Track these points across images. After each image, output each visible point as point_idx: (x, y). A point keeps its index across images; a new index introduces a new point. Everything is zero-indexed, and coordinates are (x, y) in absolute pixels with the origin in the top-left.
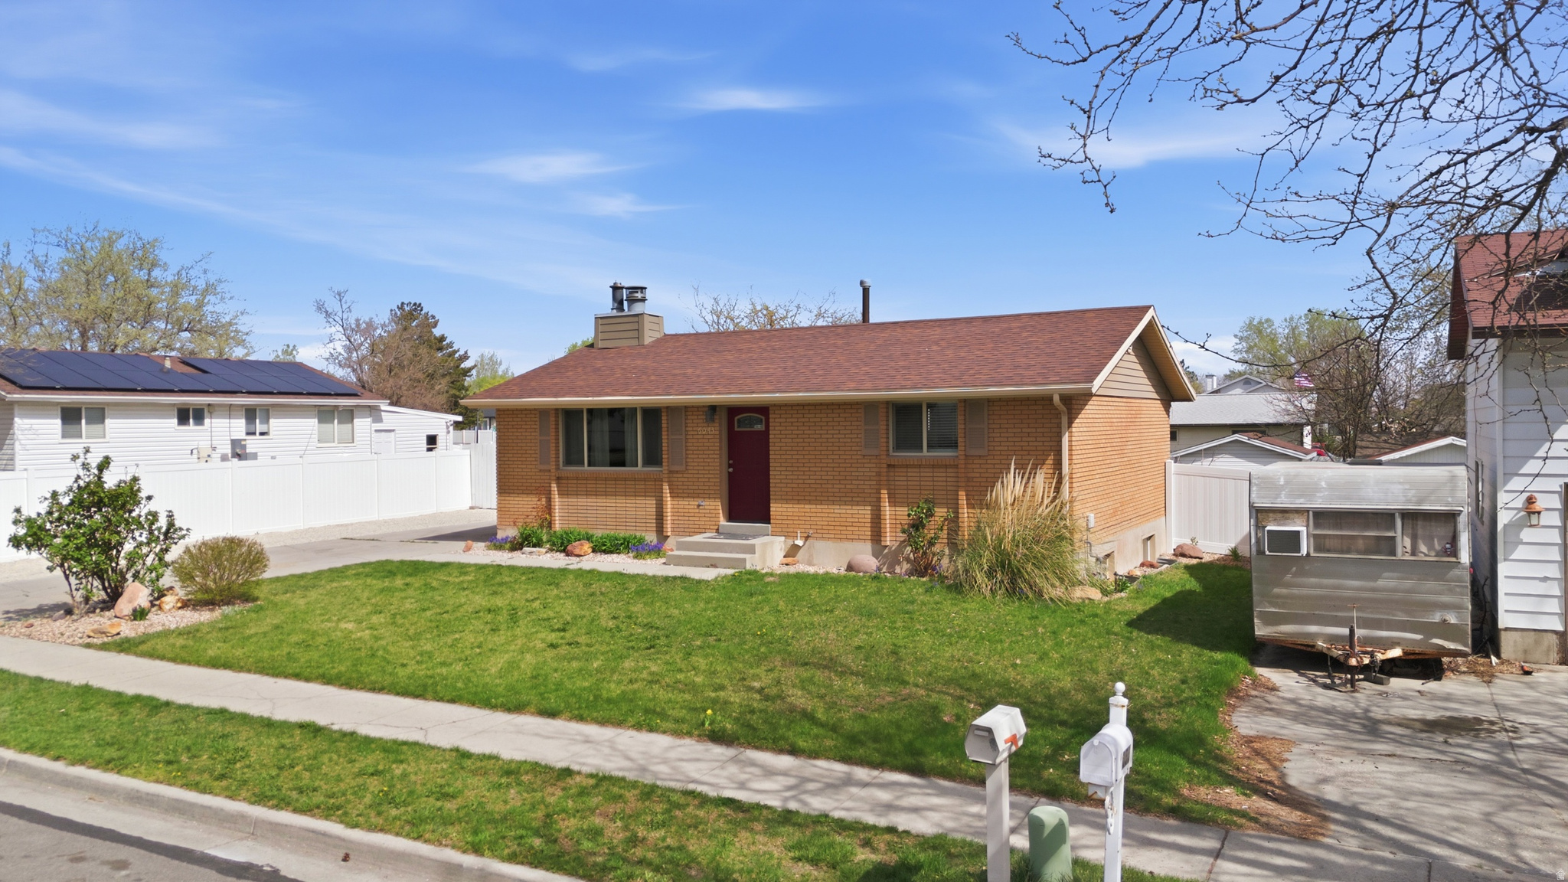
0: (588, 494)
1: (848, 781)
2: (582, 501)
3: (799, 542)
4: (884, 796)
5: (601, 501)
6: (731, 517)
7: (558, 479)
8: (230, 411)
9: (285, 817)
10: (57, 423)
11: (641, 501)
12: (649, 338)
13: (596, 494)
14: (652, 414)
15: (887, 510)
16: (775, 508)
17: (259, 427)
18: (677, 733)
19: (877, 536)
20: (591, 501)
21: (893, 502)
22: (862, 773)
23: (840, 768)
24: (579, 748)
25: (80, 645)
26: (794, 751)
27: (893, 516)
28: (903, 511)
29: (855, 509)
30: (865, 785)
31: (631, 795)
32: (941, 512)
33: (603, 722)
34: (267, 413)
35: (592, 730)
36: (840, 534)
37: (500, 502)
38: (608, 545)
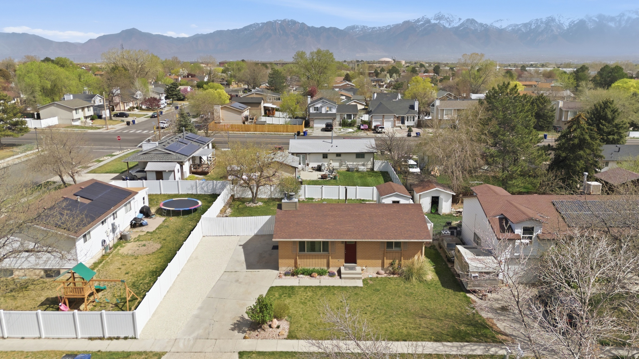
0: (307, 259)
2: (305, 260)
3: (364, 268)
5: (311, 260)
6: (346, 263)
7: (298, 256)
8: (110, 216)
10: (82, 240)
11: (323, 260)
13: (309, 259)
14: (325, 243)
17: (115, 216)
18: (429, 341)
19: (383, 265)
21: (387, 259)
26: (449, 342)
27: (387, 262)
28: (389, 261)
29: (378, 261)
36: (374, 266)
37: (280, 261)
38: (321, 273)
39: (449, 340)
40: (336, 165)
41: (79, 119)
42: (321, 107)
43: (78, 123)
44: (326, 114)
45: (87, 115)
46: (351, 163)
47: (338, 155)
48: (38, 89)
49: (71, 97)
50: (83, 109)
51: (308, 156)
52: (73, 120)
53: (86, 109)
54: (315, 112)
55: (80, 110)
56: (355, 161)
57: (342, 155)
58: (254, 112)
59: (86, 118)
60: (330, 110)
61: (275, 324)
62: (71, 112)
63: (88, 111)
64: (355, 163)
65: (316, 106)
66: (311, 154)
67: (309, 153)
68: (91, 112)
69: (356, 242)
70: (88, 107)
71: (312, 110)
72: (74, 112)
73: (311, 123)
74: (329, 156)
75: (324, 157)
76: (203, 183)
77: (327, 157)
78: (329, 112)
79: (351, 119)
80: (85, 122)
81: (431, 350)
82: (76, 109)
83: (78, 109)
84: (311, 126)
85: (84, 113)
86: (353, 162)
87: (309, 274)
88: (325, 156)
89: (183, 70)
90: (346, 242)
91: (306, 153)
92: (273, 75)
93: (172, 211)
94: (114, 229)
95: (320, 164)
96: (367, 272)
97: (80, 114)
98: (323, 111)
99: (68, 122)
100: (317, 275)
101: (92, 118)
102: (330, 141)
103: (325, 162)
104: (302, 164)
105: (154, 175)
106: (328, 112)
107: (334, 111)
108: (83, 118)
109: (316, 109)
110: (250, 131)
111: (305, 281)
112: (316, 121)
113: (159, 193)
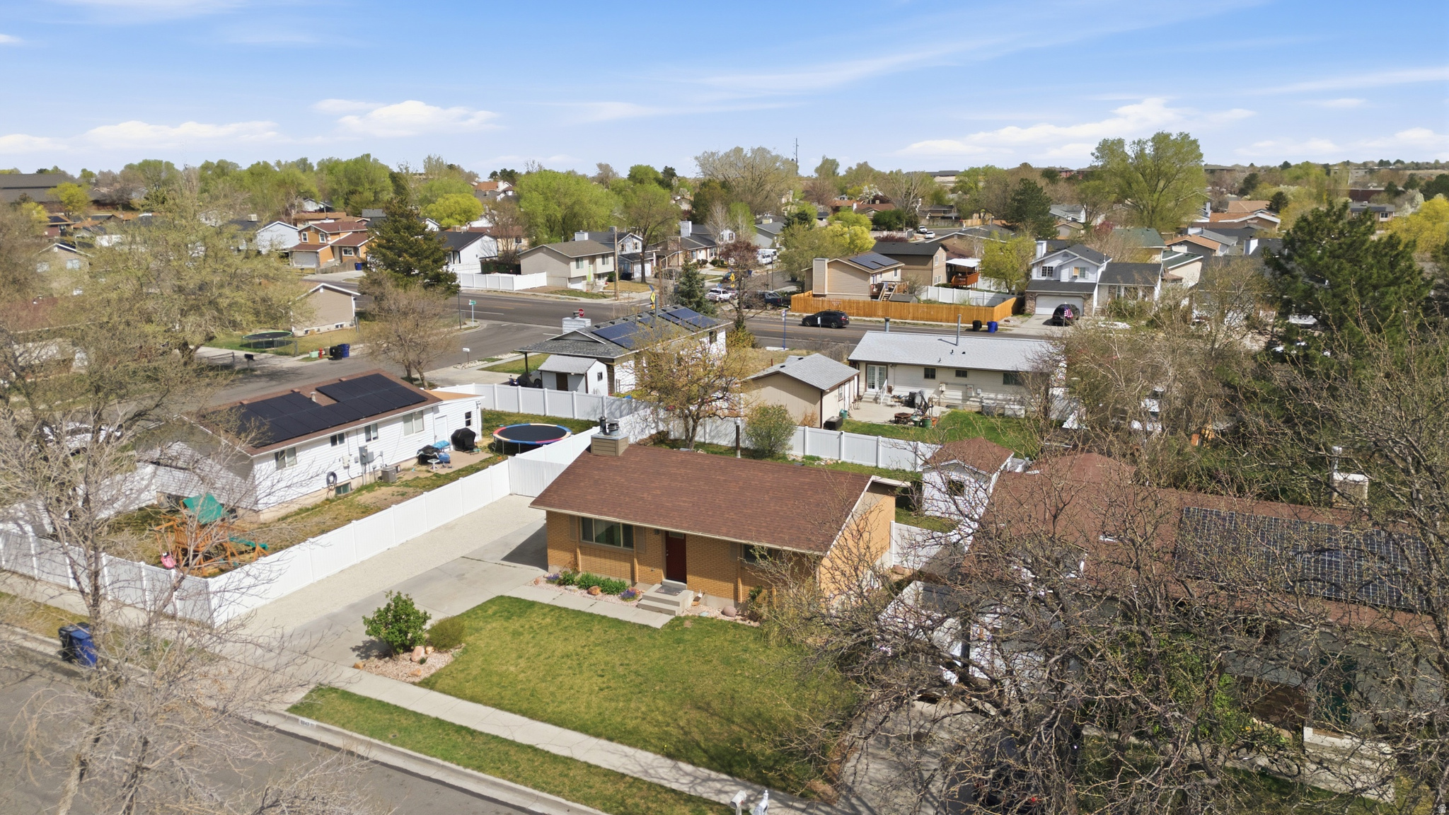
0: (595, 556)
1: (709, 779)
2: (593, 559)
3: (700, 595)
4: (718, 786)
5: (603, 560)
6: (668, 577)
7: (580, 547)
8: (357, 432)
9: (545, 795)
10: (273, 463)
11: (623, 564)
12: (622, 449)
13: (600, 557)
14: (628, 528)
15: (741, 586)
16: (689, 577)
17: (373, 435)
18: (655, 753)
19: (736, 597)
20: (598, 560)
21: (744, 584)
22: (714, 774)
23: (707, 771)
24: (624, 760)
25: (409, 682)
26: (693, 764)
27: (744, 591)
28: (748, 588)
29: (726, 584)
30: (714, 780)
31: (645, 787)
32: (765, 592)
33: (630, 745)
34: (376, 427)
35: (626, 749)
36: (718, 593)
37: (550, 552)
38: (609, 589)
39: (696, 761)
40: (954, 395)
41: (584, 278)
42: (1061, 267)
43: (580, 286)
44: (1070, 285)
45: (599, 271)
46: (992, 396)
47: (961, 372)
48: (540, 220)
49: (586, 236)
50: (592, 259)
51: (891, 370)
52: (570, 279)
53: (599, 261)
54: (1044, 278)
55: (586, 262)
56: (1004, 392)
57: (969, 374)
58: (912, 275)
59: (599, 276)
60: (1083, 276)
61: (418, 655)
62: (568, 264)
63: (604, 263)
64: (1000, 397)
65: (1047, 265)
66: (898, 367)
67: (894, 365)
68: (609, 266)
69: (685, 535)
70: (603, 256)
71: (1036, 275)
72: (573, 264)
73: (1029, 305)
74: (938, 374)
75: (927, 376)
76: (614, 401)
77: (933, 377)
78: (1079, 280)
79: (1135, 297)
80: (593, 285)
81: (637, 768)
82: (577, 260)
83: (582, 259)
84: (1027, 311)
85: (595, 269)
86: (997, 392)
87: (586, 585)
88: (930, 372)
89: (870, 188)
90: (667, 532)
91: (886, 364)
92: (1021, 194)
93: (506, 442)
94: (365, 458)
95: (916, 390)
96: (706, 605)
97: (586, 269)
98: (1065, 277)
99: (560, 284)
100: (598, 591)
101: (610, 277)
102: (953, 339)
103: (927, 387)
104: (877, 388)
105: (554, 380)
106: (1077, 281)
107: (1093, 277)
108: (592, 276)
109: (1049, 272)
110: (875, 316)
111: (574, 599)
112: (1040, 300)
113: (516, 411)
